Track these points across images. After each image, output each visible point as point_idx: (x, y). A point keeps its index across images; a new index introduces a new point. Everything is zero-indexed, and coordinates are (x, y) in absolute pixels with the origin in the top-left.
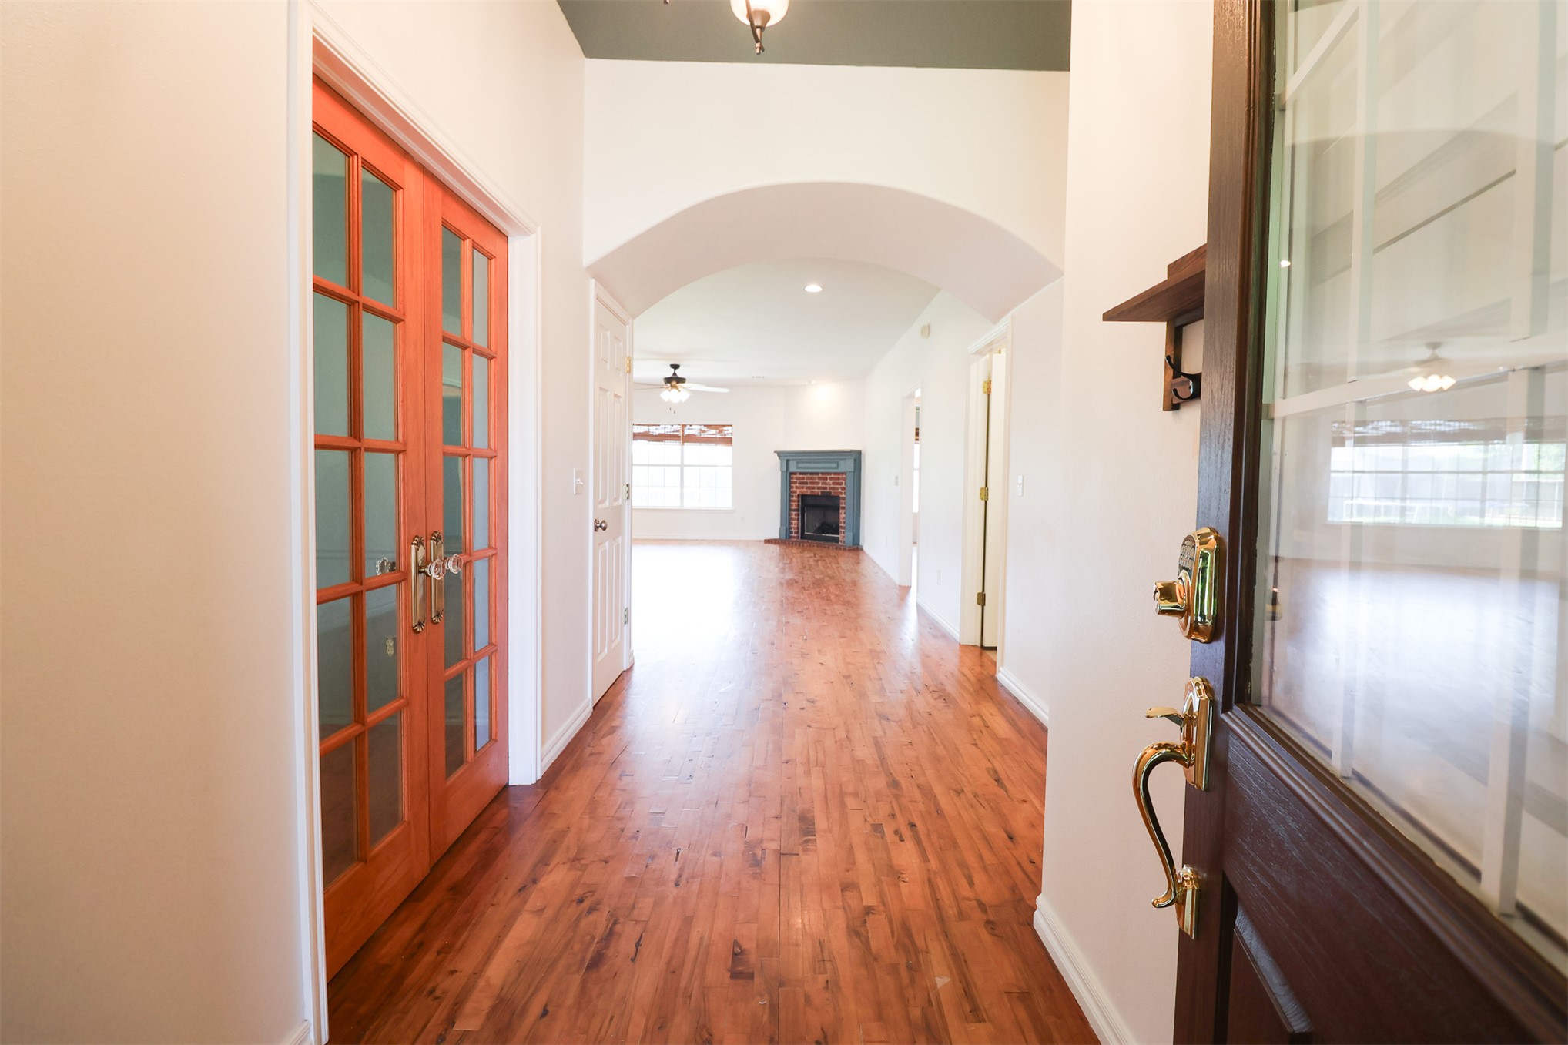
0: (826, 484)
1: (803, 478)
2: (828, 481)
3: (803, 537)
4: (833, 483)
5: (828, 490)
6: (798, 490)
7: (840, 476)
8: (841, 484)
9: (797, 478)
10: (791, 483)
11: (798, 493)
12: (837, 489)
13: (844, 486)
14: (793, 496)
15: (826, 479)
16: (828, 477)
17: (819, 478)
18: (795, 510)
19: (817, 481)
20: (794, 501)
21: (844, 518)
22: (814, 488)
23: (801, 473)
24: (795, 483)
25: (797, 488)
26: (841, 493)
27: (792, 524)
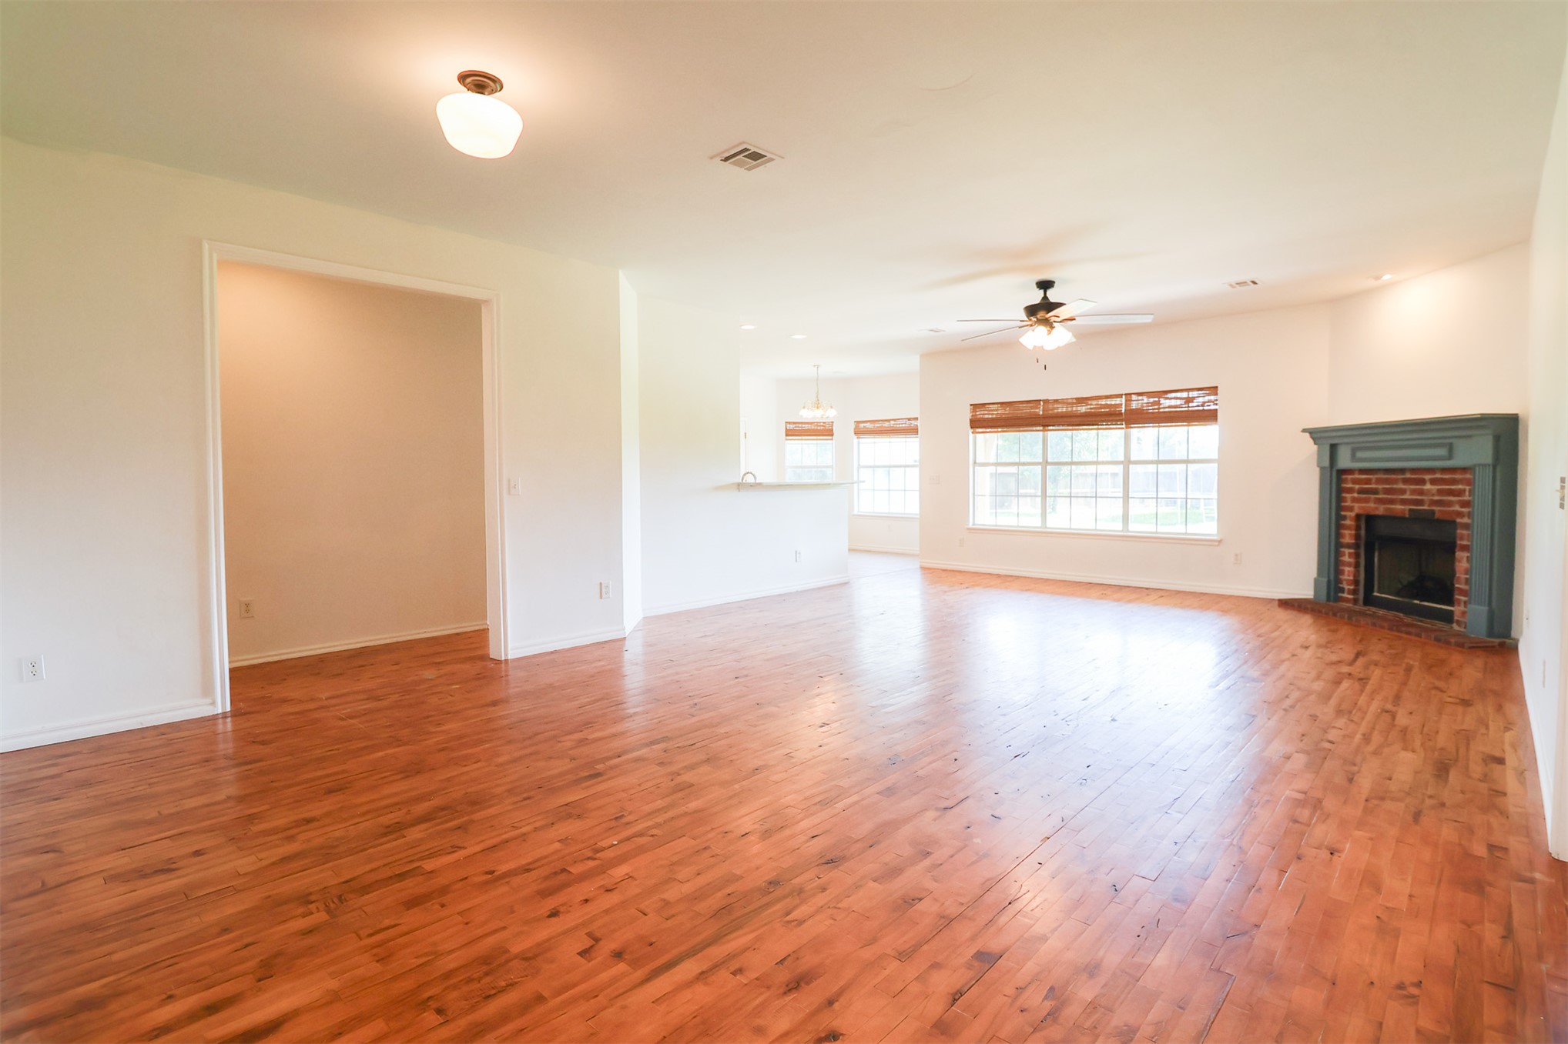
0: (1421, 492)
1: (1368, 482)
2: (1428, 486)
3: (1369, 600)
4: (1440, 492)
5: (1426, 507)
6: (1356, 505)
7: (1458, 476)
8: (1460, 493)
9: (1355, 482)
10: (1340, 490)
11: (1357, 511)
12: (1450, 504)
13: (1466, 498)
14: (1345, 517)
15: (1423, 482)
16: (1427, 477)
17: (1406, 481)
18: (1348, 546)
19: (1401, 486)
20: (1348, 528)
21: (1467, 572)
22: (1392, 502)
23: (1362, 471)
24: (1350, 490)
25: (1354, 500)
26: (1460, 514)
27: (1342, 573)
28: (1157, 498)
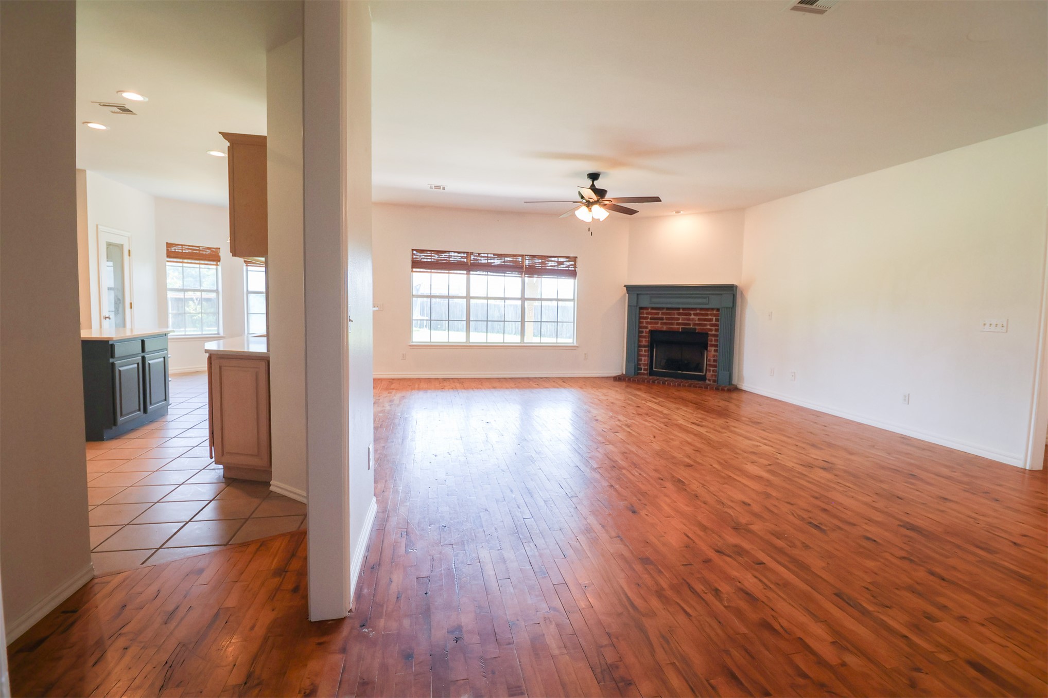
0: (689, 320)
1: (657, 314)
2: (692, 317)
3: (651, 373)
4: (699, 320)
5: (691, 327)
6: (649, 326)
7: (710, 312)
8: (711, 320)
9: (647, 313)
10: (640, 318)
11: (649, 328)
12: (705, 325)
13: (714, 322)
14: (642, 332)
15: (690, 314)
16: (692, 312)
17: (679, 314)
18: (644, 346)
19: (676, 316)
20: (645, 337)
21: (714, 356)
22: (672, 324)
23: (653, 308)
24: (646, 318)
25: (647, 323)
26: (711, 330)
27: (641, 360)
28: (541, 322)
